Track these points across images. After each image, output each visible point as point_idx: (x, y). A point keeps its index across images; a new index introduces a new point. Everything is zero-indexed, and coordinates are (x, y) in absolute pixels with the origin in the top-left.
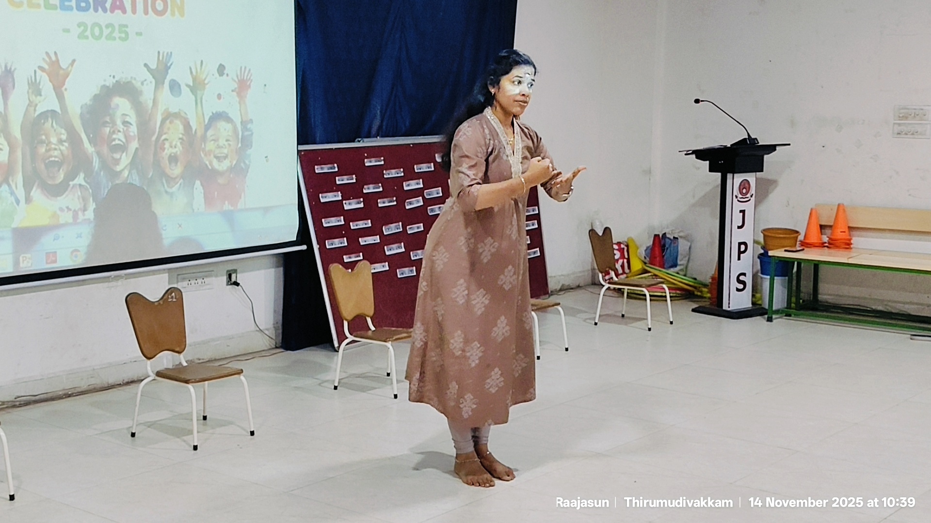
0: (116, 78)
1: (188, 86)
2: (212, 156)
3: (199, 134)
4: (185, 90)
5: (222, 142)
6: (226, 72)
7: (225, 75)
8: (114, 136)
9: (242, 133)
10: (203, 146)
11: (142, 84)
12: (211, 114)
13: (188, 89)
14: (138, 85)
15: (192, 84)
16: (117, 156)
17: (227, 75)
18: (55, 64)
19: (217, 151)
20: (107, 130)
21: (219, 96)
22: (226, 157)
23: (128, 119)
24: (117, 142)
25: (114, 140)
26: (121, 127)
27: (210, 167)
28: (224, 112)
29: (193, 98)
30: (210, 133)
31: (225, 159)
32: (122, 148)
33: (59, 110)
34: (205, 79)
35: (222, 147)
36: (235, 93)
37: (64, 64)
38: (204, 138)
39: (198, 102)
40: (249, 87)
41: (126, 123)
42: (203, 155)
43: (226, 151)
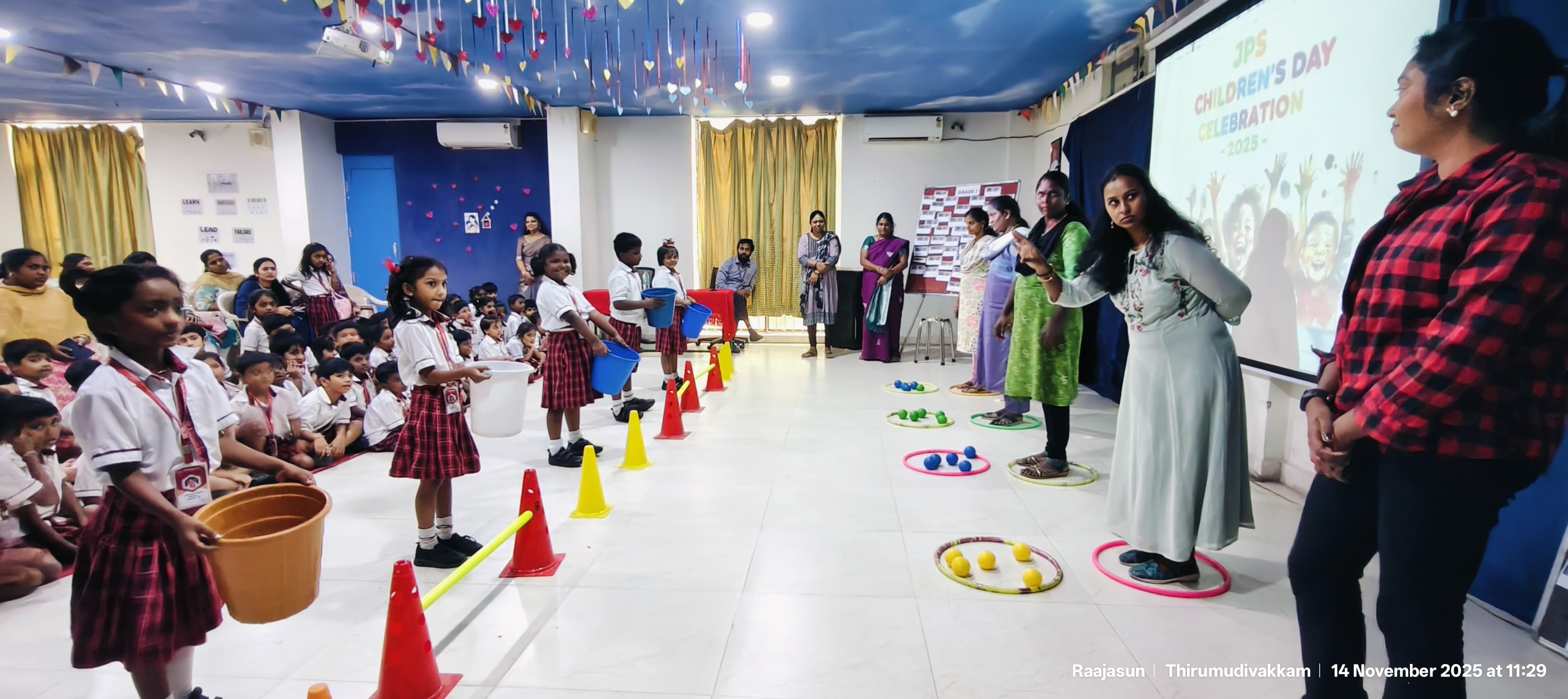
0: (1246, 187)
1: (1297, 186)
2: (1310, 263)
3: (1300, 238)
4: (1294, 191)
5: (1321, 248)
6: (1334, 163)
7: (1333, 167)
8: (1240, 240)
9: (1342, 237)
10: (1302, 251)
11: (1262, 189)
12: (1313, 215)
13: (1296, 189)
14: (1258, 190)
15: (1298, 182)
16: (1239, 258)
17: (1336, 166)
18: (1214, 181)
19: (1316, 258)
20: (1236, 234)
21: (1324, 194)
22: (1322, 266)
23: (1249, 224)
24: (1240, 245)
25: (1239, 243)
26: (1244, 231)
27: (1306, 276)
28: (1327, 212)
29: (1298, 197)
30: (1310, 237)
31: (1321, 268)
32: (1241, 251)
33: (1213, 218)
34: (1312, 176)
35: (1321, 254)
36: (1342, 188)
37: (1218, 181)
38: (1304, 243)
39: (1303, 202)
40: (1359, 176)
41: (1247, 228)
42: (1300, 261)
43: (1323, 258)
